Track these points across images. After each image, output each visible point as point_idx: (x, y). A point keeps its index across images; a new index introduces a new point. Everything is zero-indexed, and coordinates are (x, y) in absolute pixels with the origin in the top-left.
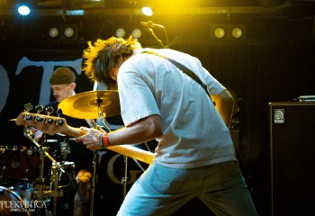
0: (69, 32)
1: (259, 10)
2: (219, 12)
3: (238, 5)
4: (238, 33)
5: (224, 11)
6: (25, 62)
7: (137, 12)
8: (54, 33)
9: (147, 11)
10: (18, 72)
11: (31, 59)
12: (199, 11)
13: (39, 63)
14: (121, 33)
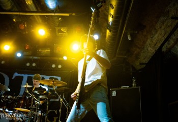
0: (34, 65)
6: (16, 74)
8: (28, 64)
9: (65, 58)
10: (13, 78)
11: (19, 73)
13: (22, 75)
14: (54, 66)
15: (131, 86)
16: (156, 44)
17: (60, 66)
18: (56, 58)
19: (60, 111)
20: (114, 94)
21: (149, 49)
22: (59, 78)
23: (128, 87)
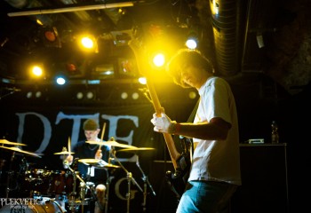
0: (90, 95)
6: (61, 116)
7: (135, 81)
8: (80, 96)
9: (142, 81)
10: (57, 122)
11: (66, 113)
13: (70, 117)
14: (124, 96)
17: (135, 96)
22: (135, 120)
23: (262, 141)
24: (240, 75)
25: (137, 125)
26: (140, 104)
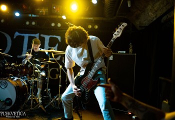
0: (33, 23)
1: (104, 19)
2: (90, 19)
3: (97, 17)
4: (96, 27)
5: (92, 19)
6: (17, 34)
7: (59, 17)
8: (28, 23)
9: (64, 17)
10: (15, 38)
11: (19, 33)
12: (82, 18)
13: (22, 35)
14: (53, 25)
15: (127, 52)
16: (157, 11)
17: (59, 25)
18: (56, 17)
19: (60, 77)
20: (111, 58)
21: (150, 13)
22: (59, 38)
23: (124, 52)
24: (115, 18)
25: (60, 41)
26: (62, 30)
